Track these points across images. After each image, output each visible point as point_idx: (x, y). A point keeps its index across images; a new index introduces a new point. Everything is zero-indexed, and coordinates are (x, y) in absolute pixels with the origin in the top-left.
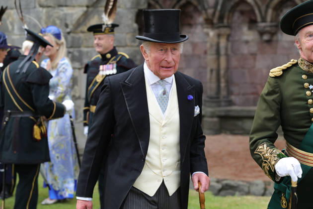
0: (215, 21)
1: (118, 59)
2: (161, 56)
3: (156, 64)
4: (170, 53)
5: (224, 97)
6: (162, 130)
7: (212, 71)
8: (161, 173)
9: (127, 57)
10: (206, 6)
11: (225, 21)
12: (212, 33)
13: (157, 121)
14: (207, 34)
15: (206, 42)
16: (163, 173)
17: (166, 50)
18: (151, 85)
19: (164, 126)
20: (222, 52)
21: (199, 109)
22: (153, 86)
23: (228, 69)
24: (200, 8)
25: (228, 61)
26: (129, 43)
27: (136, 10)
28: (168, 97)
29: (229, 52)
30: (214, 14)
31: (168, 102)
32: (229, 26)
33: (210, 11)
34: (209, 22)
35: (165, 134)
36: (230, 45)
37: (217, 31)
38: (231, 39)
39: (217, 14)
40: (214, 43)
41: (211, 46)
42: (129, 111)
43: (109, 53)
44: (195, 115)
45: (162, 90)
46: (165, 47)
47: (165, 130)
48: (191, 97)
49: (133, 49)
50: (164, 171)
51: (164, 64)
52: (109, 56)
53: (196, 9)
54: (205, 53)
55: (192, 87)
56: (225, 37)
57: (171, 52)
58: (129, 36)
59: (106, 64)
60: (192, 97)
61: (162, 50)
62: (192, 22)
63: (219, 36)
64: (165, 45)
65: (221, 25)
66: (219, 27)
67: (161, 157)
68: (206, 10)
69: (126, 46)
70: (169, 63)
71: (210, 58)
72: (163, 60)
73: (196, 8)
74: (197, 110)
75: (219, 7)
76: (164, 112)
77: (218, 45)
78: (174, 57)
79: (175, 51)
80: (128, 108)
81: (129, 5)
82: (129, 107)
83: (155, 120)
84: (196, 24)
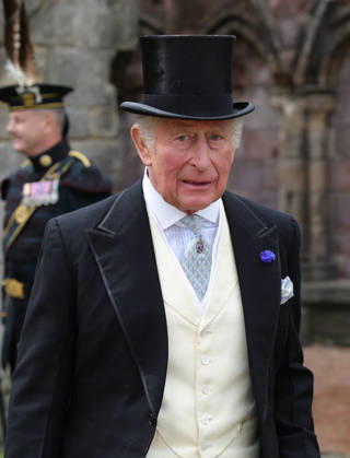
0: (298, 78)
1: (65, 169)
2: (182, 154)
3: (167, 173)
4: (204, 147)
5: (320, 258)
6: (199, 343)
7: (290, 196)
8: (198, 453)
9: (87, 163)
10: (277, 45)
11: (322, 79)
12: (290, 108)
13: (183, 321)
14: (280, 110)
15: (276, 129)
16: (202, 453)
17: (195, 140)
18: (165, 231)
19: (203, 333)
20: (316, 151)
21: (291, 285)
22: (171, 233)
23: (327, 191)
24: (261, 47)
25: (329, 173)
26: (93, 129)
27: (111, 53)
28: (210, 259)
29: (332, 152)
30: (295, 62)
31: (209, 270)
32: (330, 92)
33: (287, 56)
34: (284, 82)
35: (206, 352)
36: (332, 135)
37: (301, 103)
38: (335, 120)
39: (303, 62)
40: (297, 132)
41: (289, 137)
42: (112, 298)
43: (48, 153)
44: (283, 301)
45: (195, 241)
46: (192, 130)
47: (206, 342)
48: (269, 255)
49: (103, 145)
50: (204, 449)
51: (188, 173)
52: (46, 160)
53: (252, 50)
54: (275, 153)
55: (271, 230)
56: (322, 116)
57: (208, 142)
58: (94, 114)
59: (37, 180)
60: (273, 255)
61: (182, 138)
62: (244, 81)
63: (307, 114)
64: (191, 125)
65: (310, 87)
66: (306, 94)
67: (198, 413)
68: (275, 52)
69: (88, 137)
70: (201, 172)
71: (287, 166)
72: (187, 162)
73: (252, 48)
74: (287, 288)
75: (307, 47)
76: (202, 295)
77: (305, 134)
78: (214, 156)
79: (219, 142)
80: (109, 293)
81: (94, 40)
82: (111, 288)
83: (181, 318)
84: (253, 86)
